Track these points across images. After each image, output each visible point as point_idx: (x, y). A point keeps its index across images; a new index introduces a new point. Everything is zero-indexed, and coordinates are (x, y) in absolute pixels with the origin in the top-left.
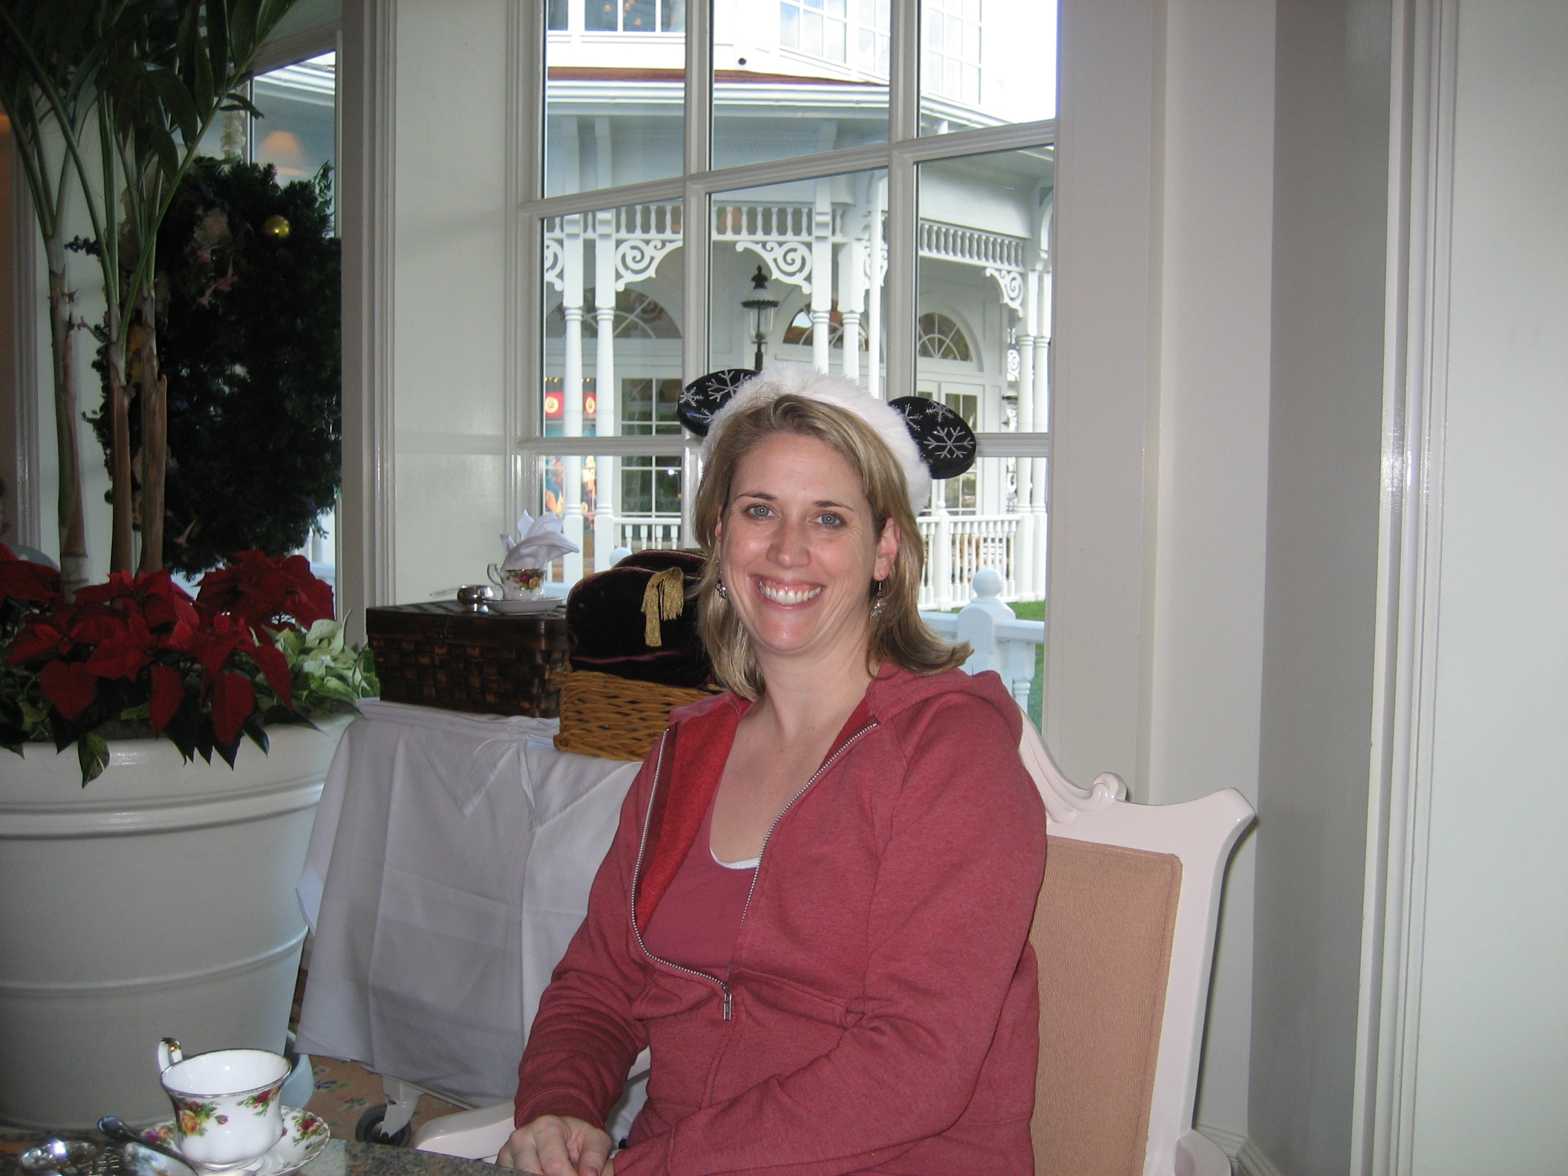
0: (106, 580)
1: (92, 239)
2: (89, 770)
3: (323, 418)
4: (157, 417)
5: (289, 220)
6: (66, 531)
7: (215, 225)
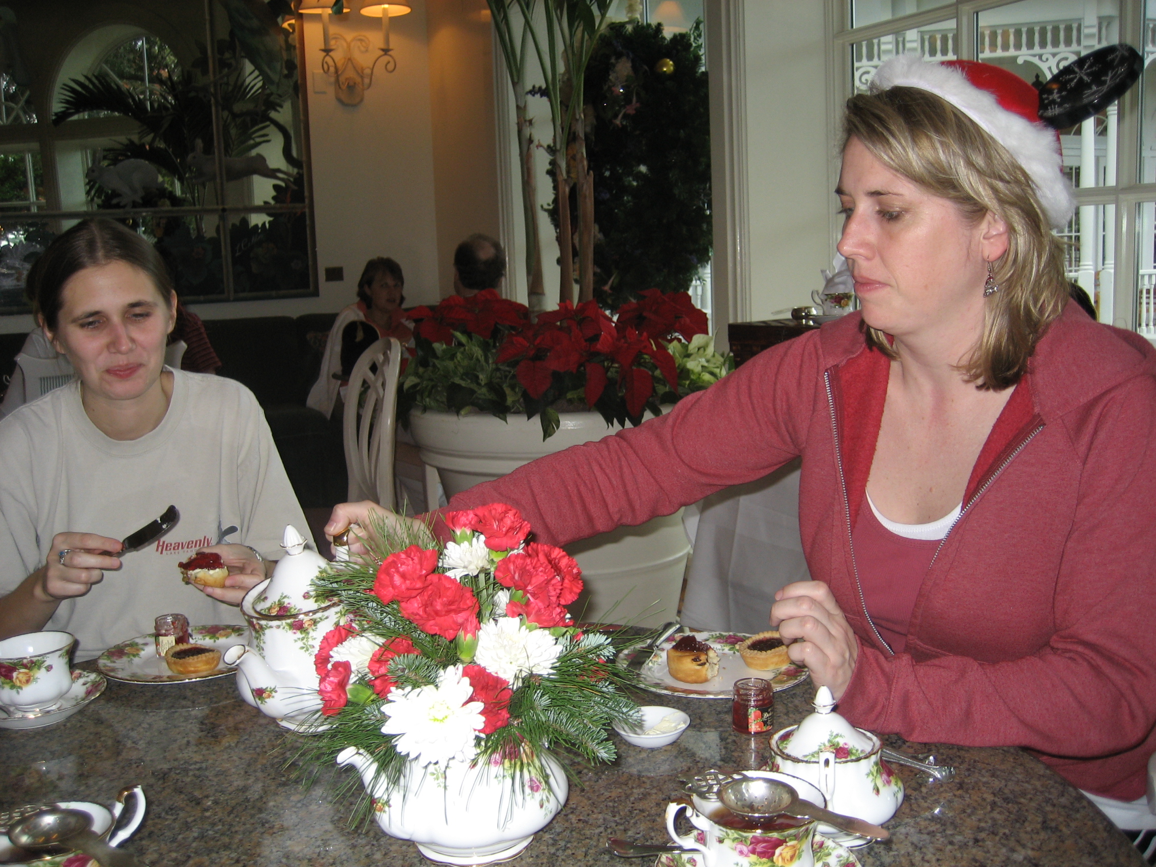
0: (557, 308)
1: (544, 86)
2: (548, 431)
3: (700, 199)
4: (588, 200)
5: (674, 62)
6: (531, 278)
7: (623, 68)
